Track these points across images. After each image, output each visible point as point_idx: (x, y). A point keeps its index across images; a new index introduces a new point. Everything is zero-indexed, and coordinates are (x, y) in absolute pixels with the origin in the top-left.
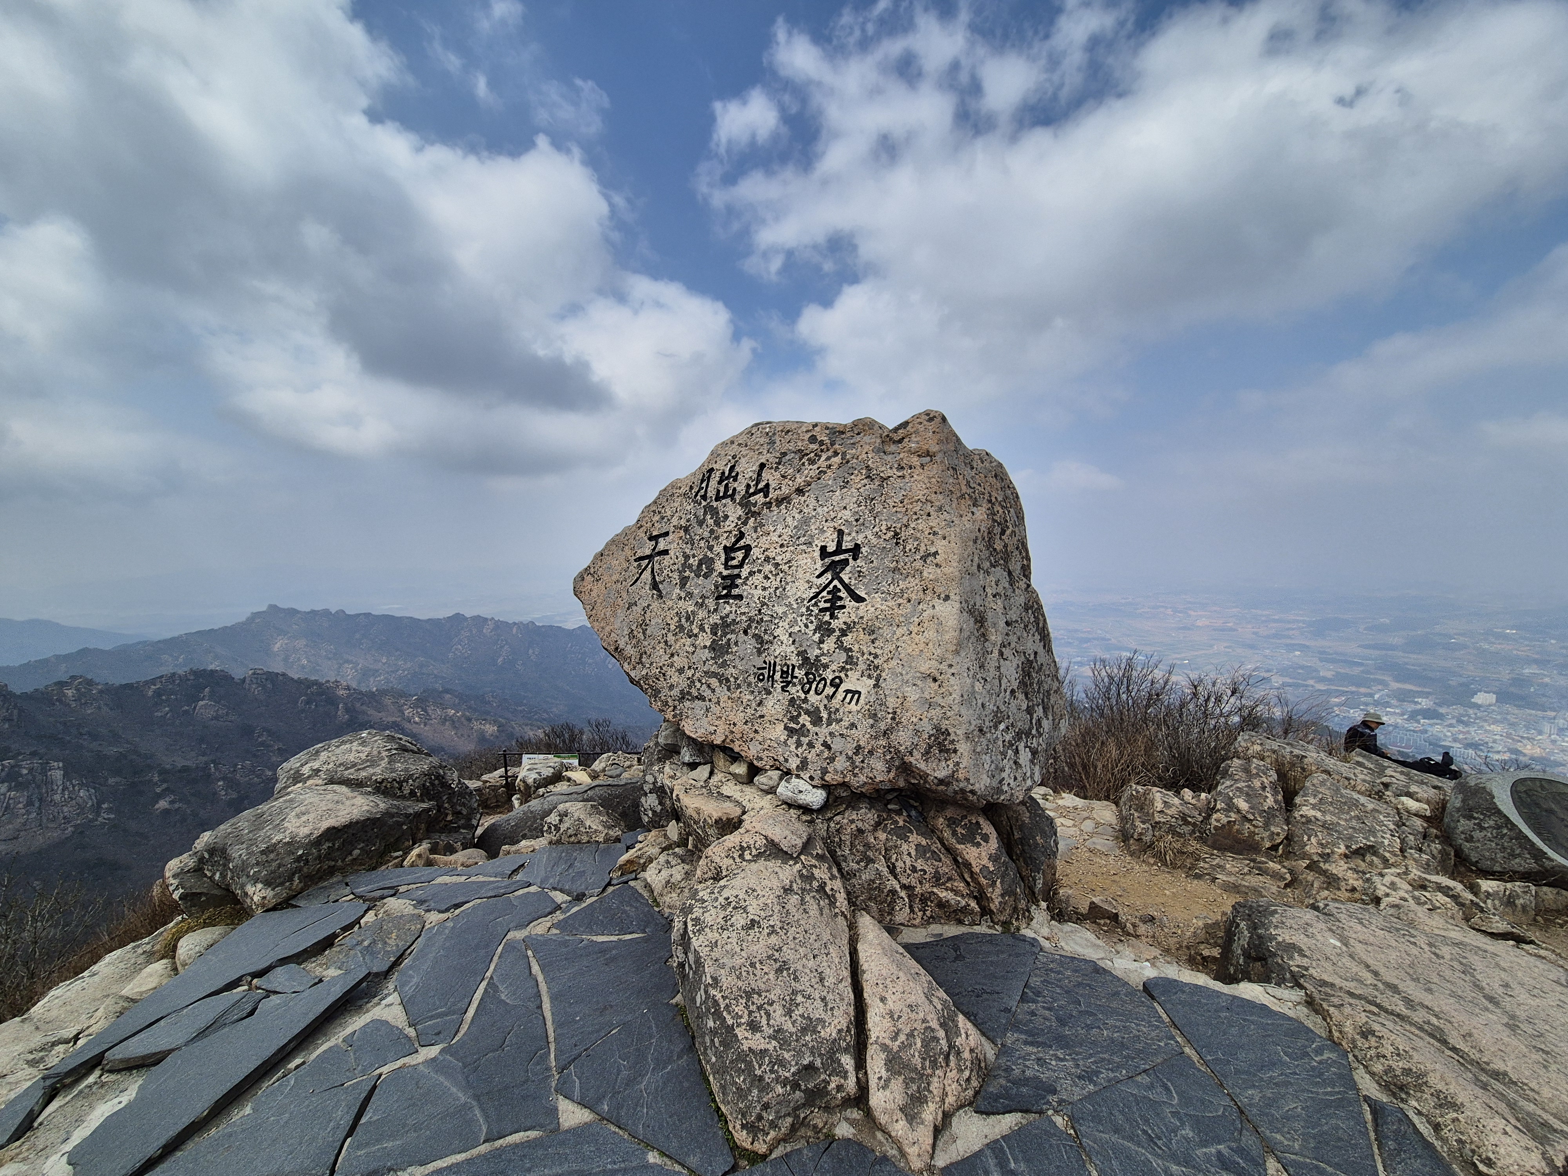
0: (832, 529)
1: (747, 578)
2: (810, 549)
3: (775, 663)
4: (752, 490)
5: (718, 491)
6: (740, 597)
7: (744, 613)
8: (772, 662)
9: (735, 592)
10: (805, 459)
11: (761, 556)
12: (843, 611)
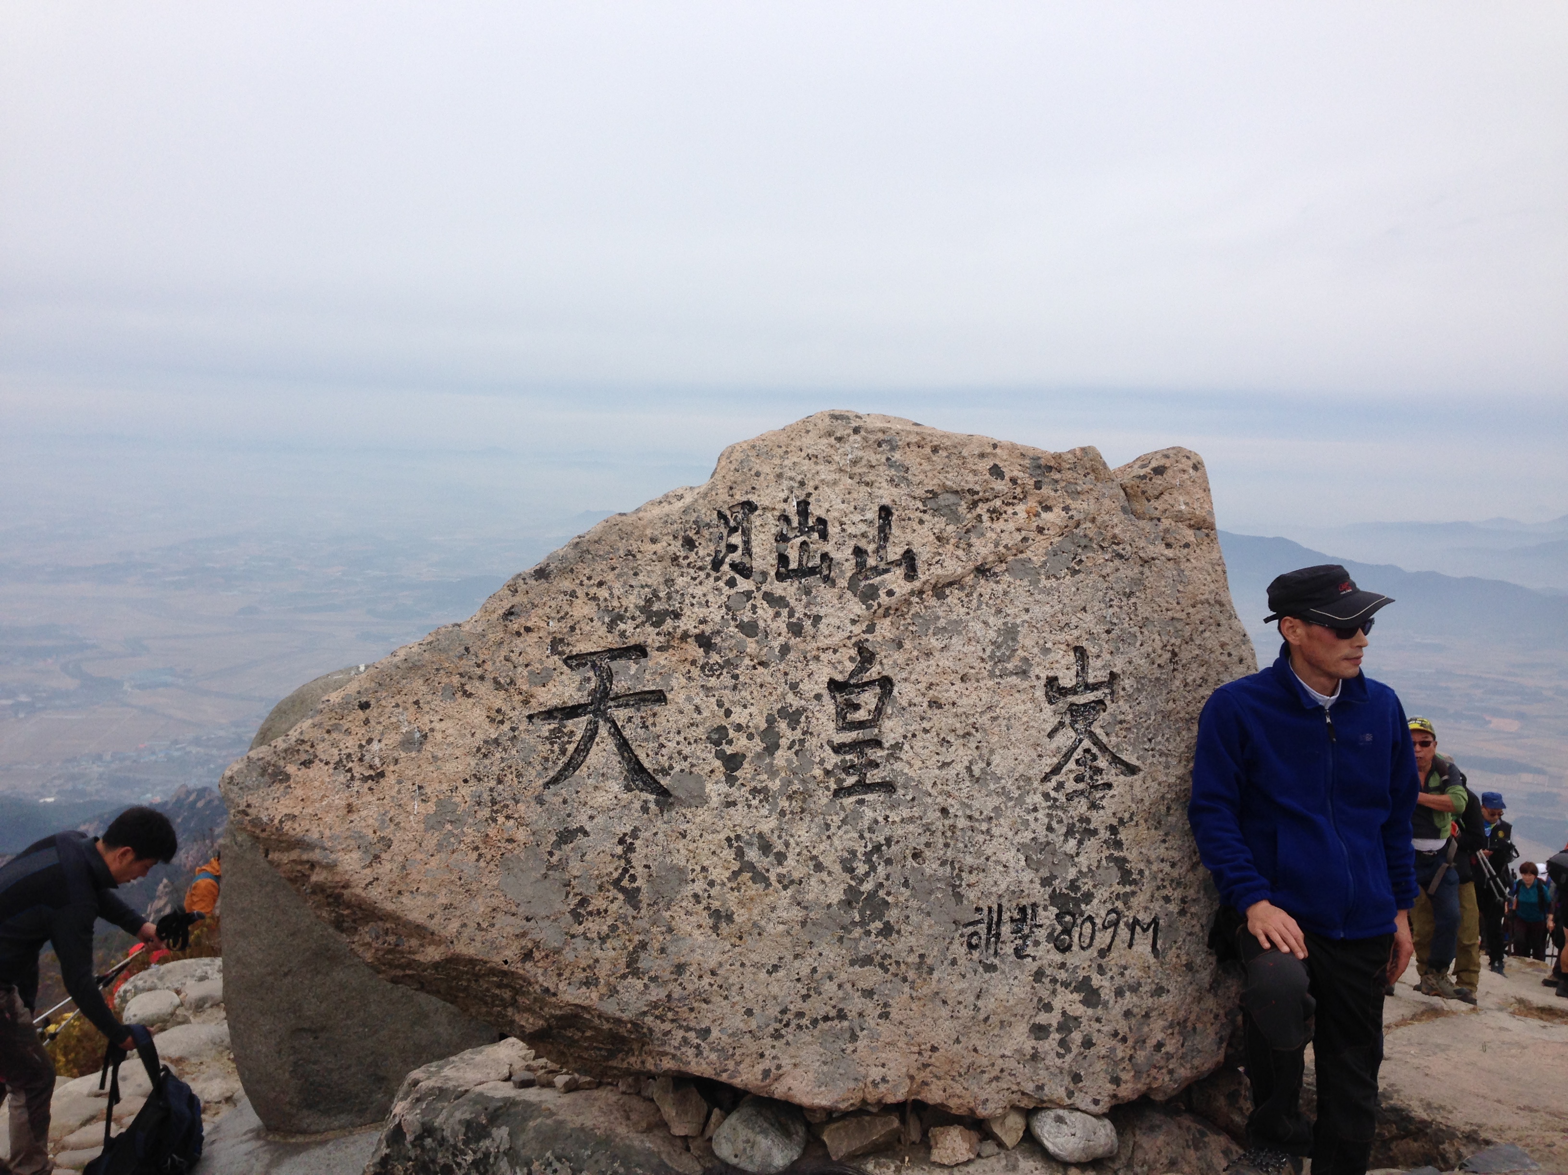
0: (1064, 647)
1: (897, 746)
2: (1026, 684)
3: (1000, 906)
4: (871, 562)
5: (783, 559)
6: (888, 787)
7: (911, 820)
8: (995, 907)
9: (874, 776)
10: (982, 509)
11: (920, 699)
12: (1111, 792)
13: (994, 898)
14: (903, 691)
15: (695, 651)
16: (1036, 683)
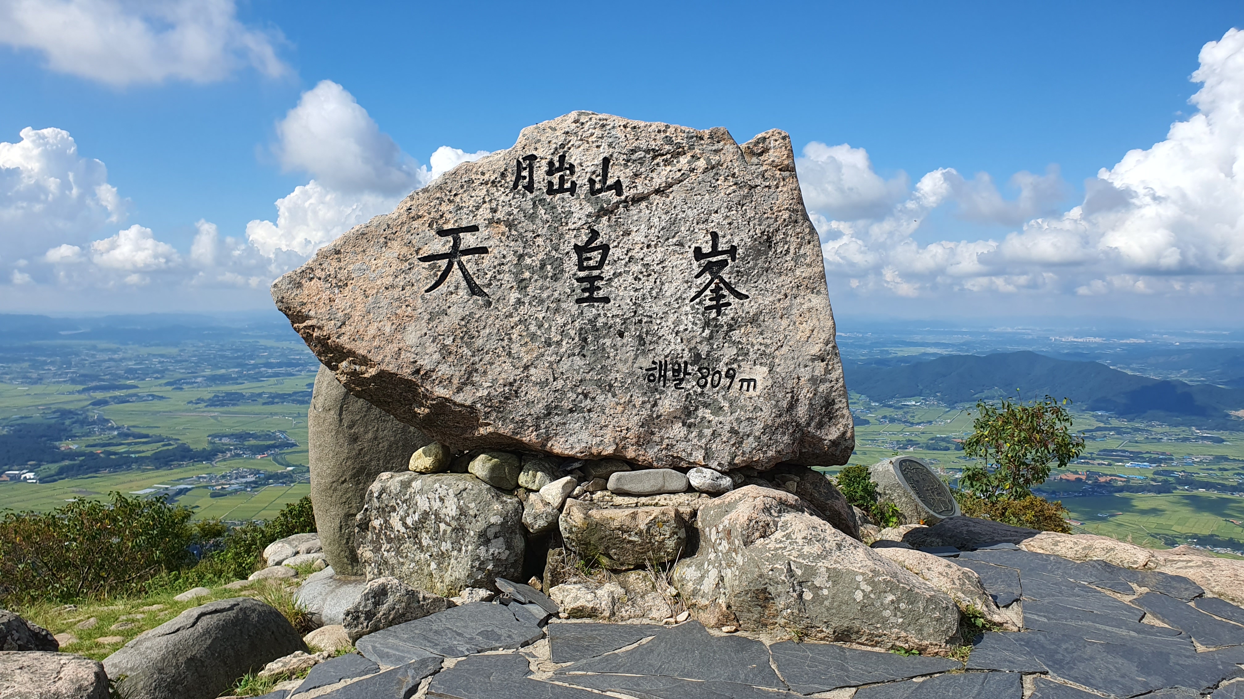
0: (705, 232)
1: (610, 280)
2: (683, 250)
3: (666, 361)
4: (598, 186)
5: (550, 184)
6: (606, 300)
7: (616, 316)
8: (663, 362)
9: (599, 294)
10: (659, 160)
11: (624, 257)
12: (729, 307)
13: (663, 357)
14: (615, 253)
15: (503, 228)
16: (688, 250)
